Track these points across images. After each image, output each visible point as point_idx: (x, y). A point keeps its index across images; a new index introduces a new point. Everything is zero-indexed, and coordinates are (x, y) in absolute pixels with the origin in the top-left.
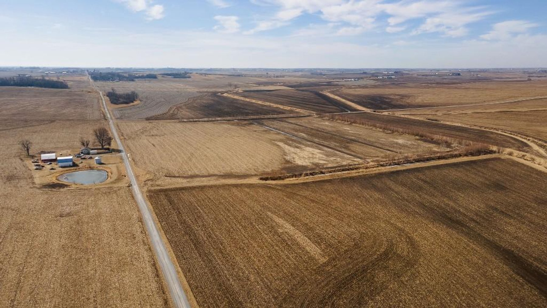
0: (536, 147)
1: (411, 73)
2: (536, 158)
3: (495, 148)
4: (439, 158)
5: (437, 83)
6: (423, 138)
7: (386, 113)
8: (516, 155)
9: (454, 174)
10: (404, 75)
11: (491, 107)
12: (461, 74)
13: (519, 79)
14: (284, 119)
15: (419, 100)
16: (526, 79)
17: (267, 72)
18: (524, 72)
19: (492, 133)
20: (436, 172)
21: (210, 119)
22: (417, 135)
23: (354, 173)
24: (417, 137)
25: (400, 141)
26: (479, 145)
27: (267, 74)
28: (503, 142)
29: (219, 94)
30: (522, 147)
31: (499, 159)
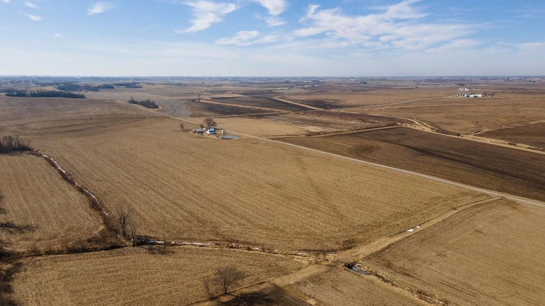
0: (417, 123)
1: (327, 81)
2: (417, 126)
3: (399, 124)
4: (376, 127)
5: (353, 91)
6: (363, 121)
7: (333, 111)
8: (409, 126)
9: (384, 132)
10: (323, 84)
11: (396, 105)
12: (367, 83)
13: (410, 87)
14: (279, 115)
15: (348, 102)
16: (415, 87)
17: (203, 81)
18: (414, 81)
19: (396, 118)
20: (376, 131)
21: (232, 116)
22: (360, 120)
23: (343, 133)
24: (361, 121)
25: (353, 123)
26: (392, 122)
27: (203, 83)
28: (402, 121)
29: (197, 101)
30: (411, 123)
31: (402, 127)
